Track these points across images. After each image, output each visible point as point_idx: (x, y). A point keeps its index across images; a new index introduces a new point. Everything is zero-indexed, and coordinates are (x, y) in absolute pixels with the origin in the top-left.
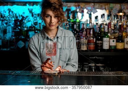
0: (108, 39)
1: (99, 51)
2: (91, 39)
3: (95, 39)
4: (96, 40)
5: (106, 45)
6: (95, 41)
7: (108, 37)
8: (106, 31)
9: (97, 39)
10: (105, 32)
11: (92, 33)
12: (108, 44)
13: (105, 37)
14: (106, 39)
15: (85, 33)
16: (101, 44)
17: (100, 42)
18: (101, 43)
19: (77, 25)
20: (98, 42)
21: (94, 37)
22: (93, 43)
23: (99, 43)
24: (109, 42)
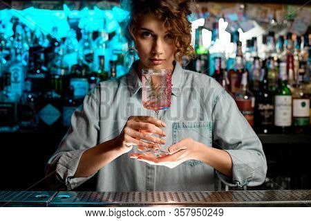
0: (289, 98)
1: (265, 131)
2: (242, 100)
3: (253, 99)
4: (257, 103)
5: (285, 114)
6: (253, 105)
7: (289, 93)
8: (284, 78)
9: (260, 100)
10: (279, 81)
11: (244, 82)
12: (289, 112)
13: (281, 94)
14: (282, 100)
15: (228, 82)
16: (271, 113)
17: (268, 107)
18: (269, 110)
19: (203, 62)
20: (261, 107)
21: (252, 94)
22: (248, 110)
23: (264, 110)
24: (290, 108)
